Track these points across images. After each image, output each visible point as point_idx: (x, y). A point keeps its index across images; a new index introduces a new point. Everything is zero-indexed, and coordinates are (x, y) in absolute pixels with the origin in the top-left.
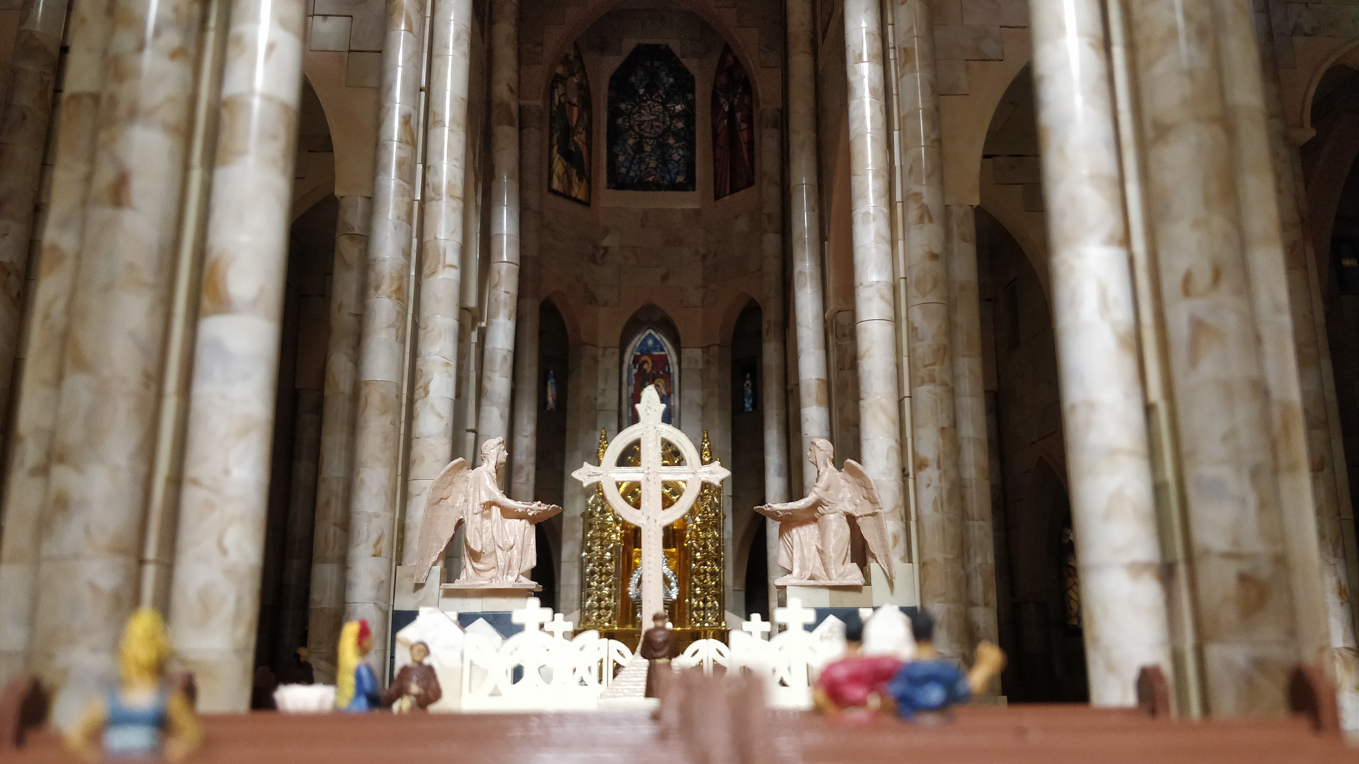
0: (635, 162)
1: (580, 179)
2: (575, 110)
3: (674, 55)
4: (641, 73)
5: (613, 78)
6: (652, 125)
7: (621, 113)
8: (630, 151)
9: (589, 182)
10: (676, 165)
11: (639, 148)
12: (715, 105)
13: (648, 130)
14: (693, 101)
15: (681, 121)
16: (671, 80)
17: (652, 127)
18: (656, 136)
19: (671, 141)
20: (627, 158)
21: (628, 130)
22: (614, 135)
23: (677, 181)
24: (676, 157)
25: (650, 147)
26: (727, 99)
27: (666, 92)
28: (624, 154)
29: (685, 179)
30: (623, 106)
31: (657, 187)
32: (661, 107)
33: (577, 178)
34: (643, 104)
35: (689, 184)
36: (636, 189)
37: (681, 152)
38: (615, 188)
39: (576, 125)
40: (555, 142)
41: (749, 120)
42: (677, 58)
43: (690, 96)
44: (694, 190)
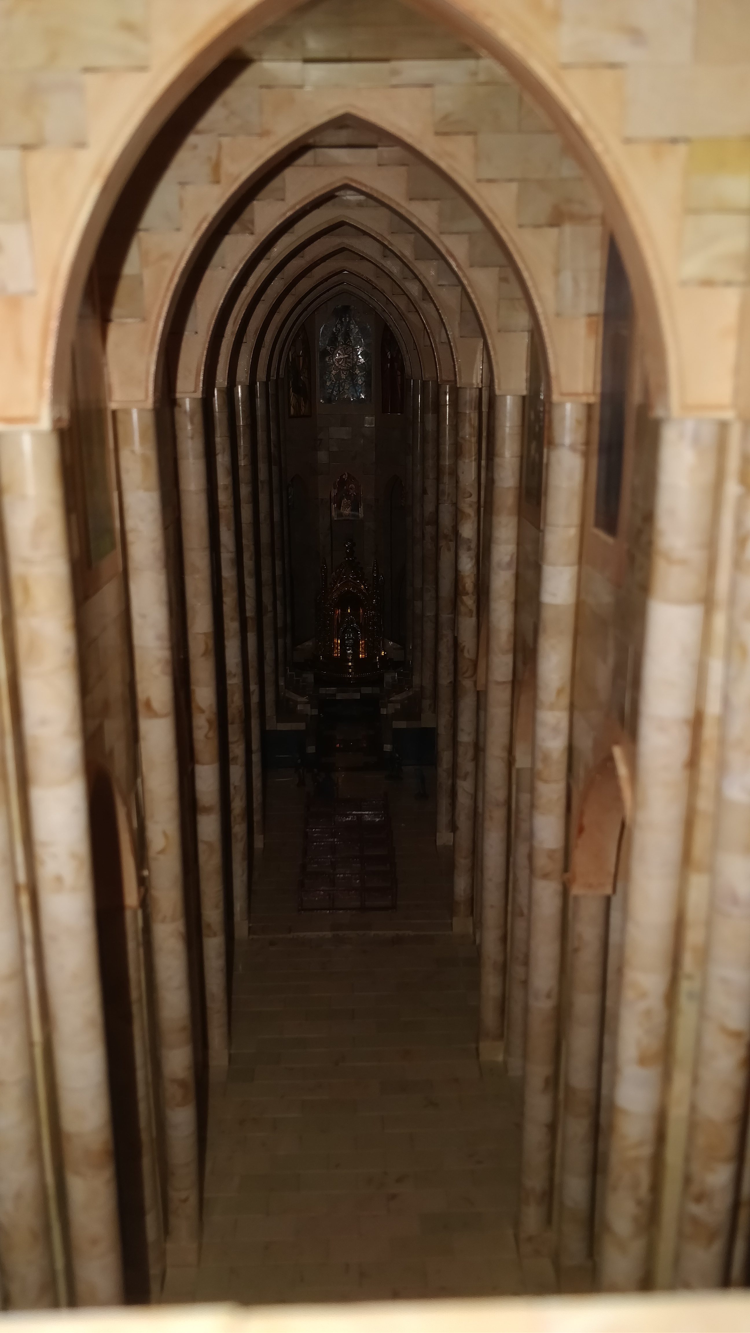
0: (336, 386)
1: (305, 403)
4: (339, 326)
7: (327, 354)
8: (333, 378)
9: (310, 402)
12: (383, 353)
17: (346, 363)
19: (357, 372)
21: (332, 365)
23: (361, 397)
24: (360, 382)
25: (345, 376)
26: (390, 351)
28: (330, 381)
29: (365, 397)
30: (328, 349)
33: (303, 402)
37: (363, 379)
39: (302, 370)
40: (290, 386)
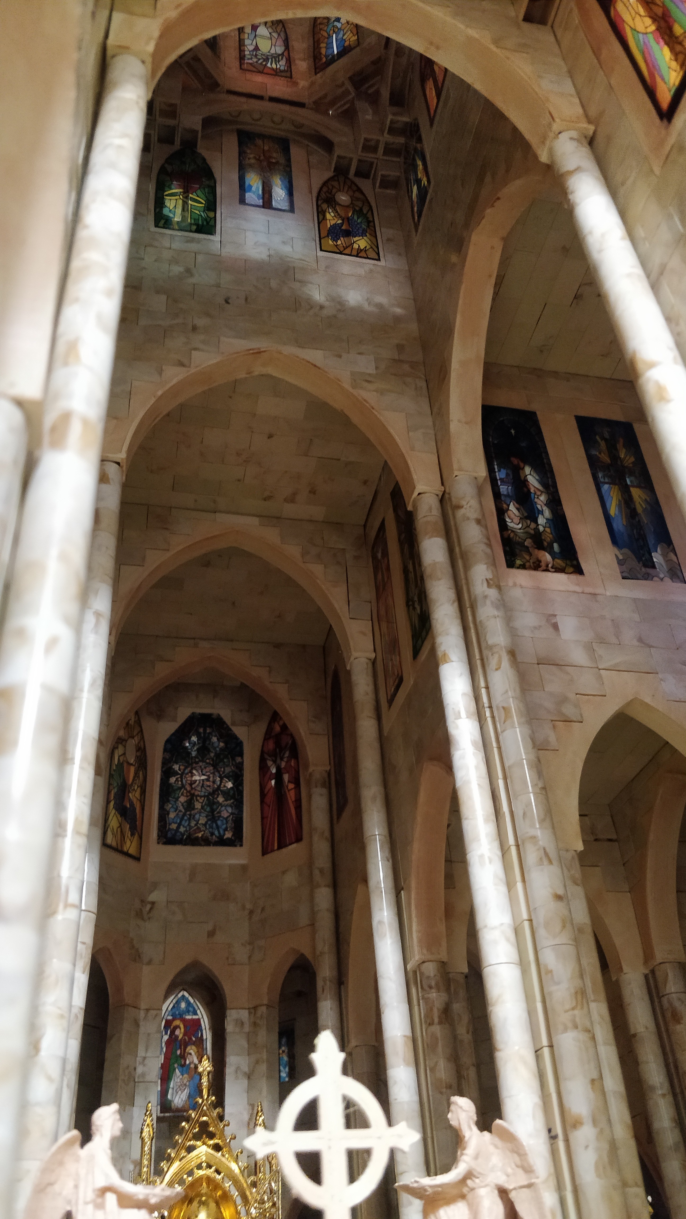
0: (186, 818)
1: (133, 834)
2: (132, 769)
3: (224, 723)
4: (194, 739)
5: (168, 741)
6: (203, 784)
7: (175, 773)
8: (181, 808)
9: (141, 838)
10: (225, 821)
11: (189, 806)
12: (263, 768)
13: (199, 788)
14: (242, 763)
15: (230, 781)
16: (222, 744)
17: (203, 786)
18: (206, 794)
19: (221, 799)
20: (177, 814)
21: (180, 789)
22: (166, 792)
23: (225, 837)
24: (225, 814)
25: (200, 804)
26: (274, 762)
27: (217, 755)
28: (176, 811)
29: (232, 836)
30: (176, 767)
31: (206, 842)
32: (211, 768)
33: (130, 833)
34: (194, 765)
35: (237, 840)
36: (185, 845)
37: (230, 810)
38: (165, 843)
39: (132, 783)
40: (112, 798)
41: (296, 781)
42: (227, 724)
43: (239, 759)
44: (241, 845)
